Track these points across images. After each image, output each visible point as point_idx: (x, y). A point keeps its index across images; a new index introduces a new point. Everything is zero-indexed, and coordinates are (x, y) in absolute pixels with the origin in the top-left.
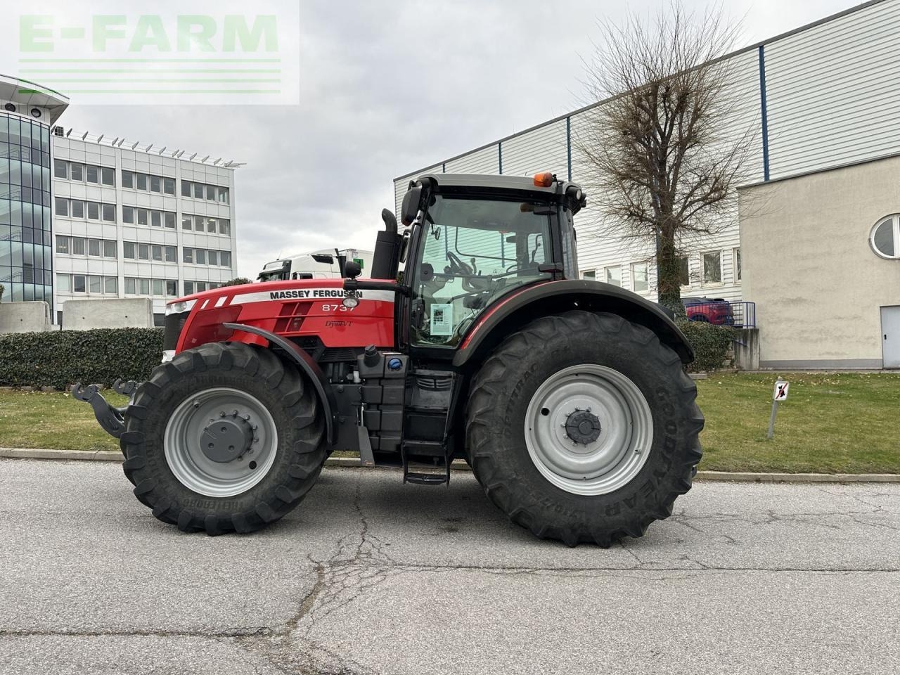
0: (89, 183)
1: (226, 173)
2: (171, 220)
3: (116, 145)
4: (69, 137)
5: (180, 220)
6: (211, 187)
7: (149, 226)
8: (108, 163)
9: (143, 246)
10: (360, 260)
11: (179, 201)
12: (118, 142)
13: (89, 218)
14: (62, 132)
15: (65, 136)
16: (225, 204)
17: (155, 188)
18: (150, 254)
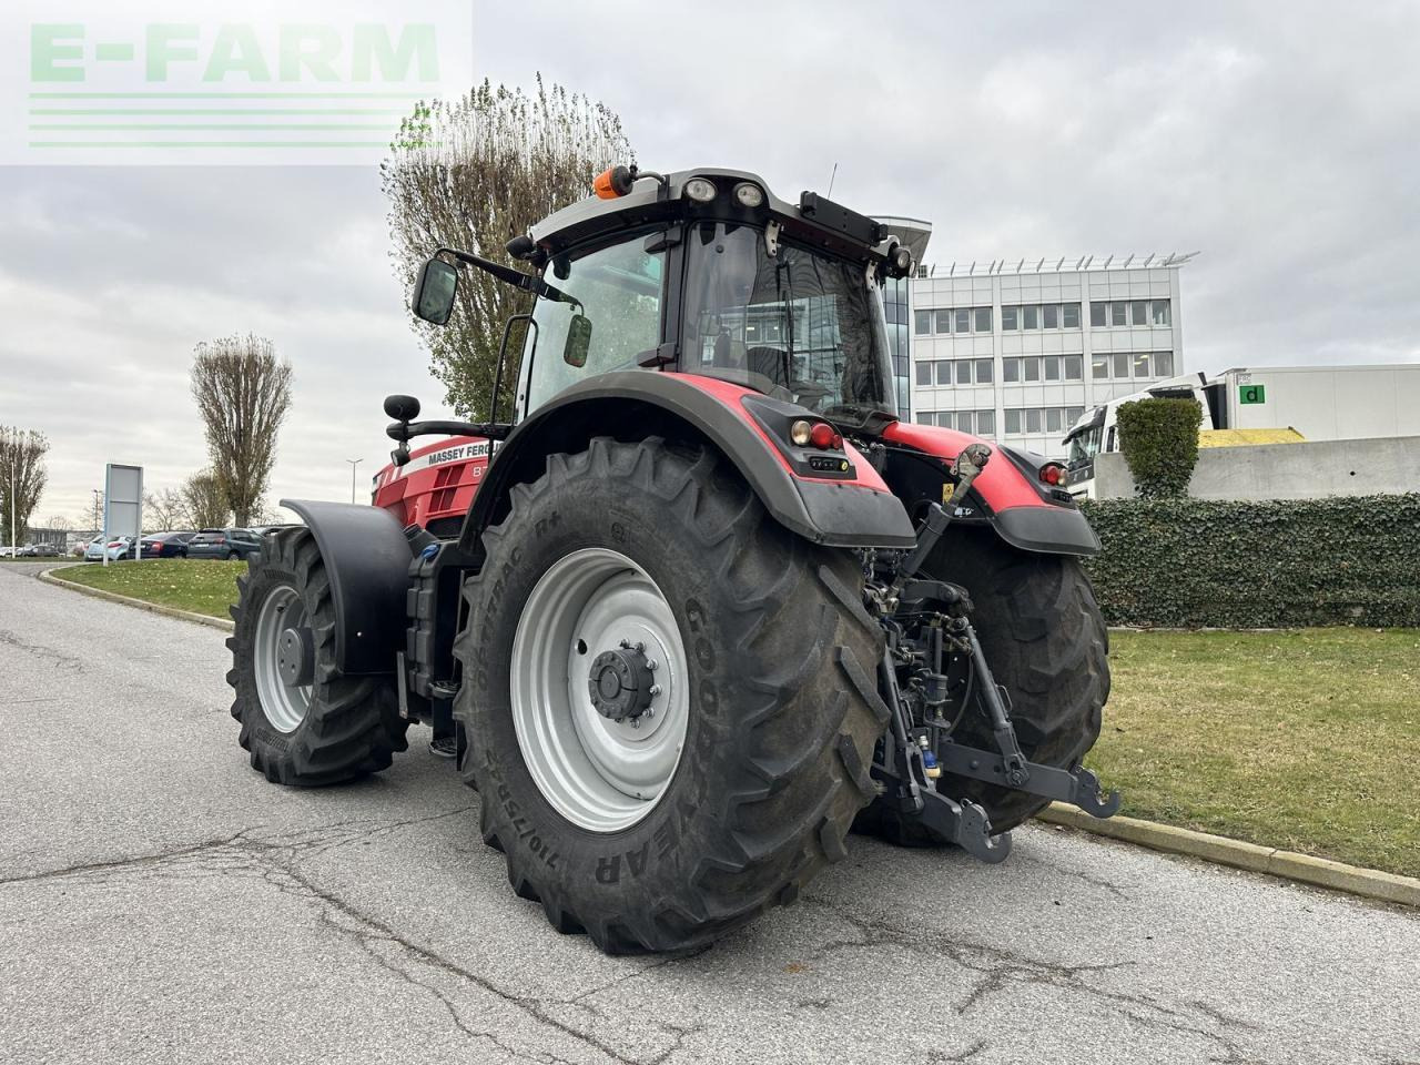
0: (958, 335)
1: (1164, 276)
2: (1074, 366)
3: (994, 273)
4: (934, 276)
5: (1088, 365)
6: (1139, 305)
7: (1042, 382)
8: (981, 301)
9: (1033, 413)
10: (1256, 388)
11: (1086, 335)
12: (996, 267)
13: (959, 382)
14: (925, 271)
15: (929, 276)
16: (1165, 326)
17: (1050, 323)
18: (1044, 424)
